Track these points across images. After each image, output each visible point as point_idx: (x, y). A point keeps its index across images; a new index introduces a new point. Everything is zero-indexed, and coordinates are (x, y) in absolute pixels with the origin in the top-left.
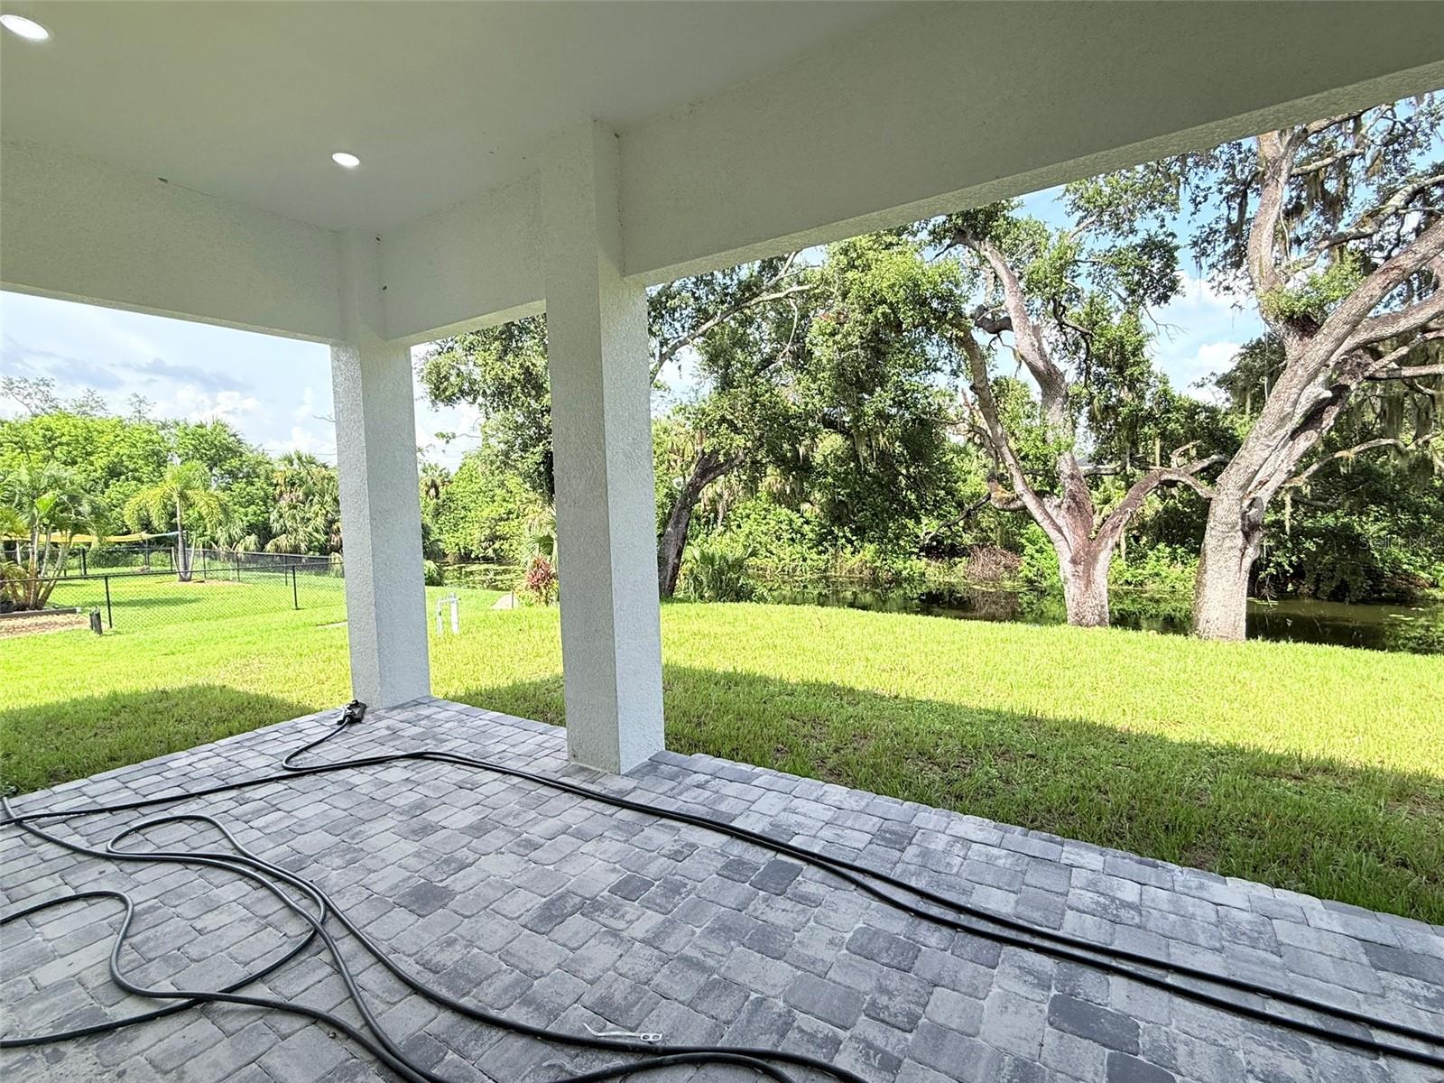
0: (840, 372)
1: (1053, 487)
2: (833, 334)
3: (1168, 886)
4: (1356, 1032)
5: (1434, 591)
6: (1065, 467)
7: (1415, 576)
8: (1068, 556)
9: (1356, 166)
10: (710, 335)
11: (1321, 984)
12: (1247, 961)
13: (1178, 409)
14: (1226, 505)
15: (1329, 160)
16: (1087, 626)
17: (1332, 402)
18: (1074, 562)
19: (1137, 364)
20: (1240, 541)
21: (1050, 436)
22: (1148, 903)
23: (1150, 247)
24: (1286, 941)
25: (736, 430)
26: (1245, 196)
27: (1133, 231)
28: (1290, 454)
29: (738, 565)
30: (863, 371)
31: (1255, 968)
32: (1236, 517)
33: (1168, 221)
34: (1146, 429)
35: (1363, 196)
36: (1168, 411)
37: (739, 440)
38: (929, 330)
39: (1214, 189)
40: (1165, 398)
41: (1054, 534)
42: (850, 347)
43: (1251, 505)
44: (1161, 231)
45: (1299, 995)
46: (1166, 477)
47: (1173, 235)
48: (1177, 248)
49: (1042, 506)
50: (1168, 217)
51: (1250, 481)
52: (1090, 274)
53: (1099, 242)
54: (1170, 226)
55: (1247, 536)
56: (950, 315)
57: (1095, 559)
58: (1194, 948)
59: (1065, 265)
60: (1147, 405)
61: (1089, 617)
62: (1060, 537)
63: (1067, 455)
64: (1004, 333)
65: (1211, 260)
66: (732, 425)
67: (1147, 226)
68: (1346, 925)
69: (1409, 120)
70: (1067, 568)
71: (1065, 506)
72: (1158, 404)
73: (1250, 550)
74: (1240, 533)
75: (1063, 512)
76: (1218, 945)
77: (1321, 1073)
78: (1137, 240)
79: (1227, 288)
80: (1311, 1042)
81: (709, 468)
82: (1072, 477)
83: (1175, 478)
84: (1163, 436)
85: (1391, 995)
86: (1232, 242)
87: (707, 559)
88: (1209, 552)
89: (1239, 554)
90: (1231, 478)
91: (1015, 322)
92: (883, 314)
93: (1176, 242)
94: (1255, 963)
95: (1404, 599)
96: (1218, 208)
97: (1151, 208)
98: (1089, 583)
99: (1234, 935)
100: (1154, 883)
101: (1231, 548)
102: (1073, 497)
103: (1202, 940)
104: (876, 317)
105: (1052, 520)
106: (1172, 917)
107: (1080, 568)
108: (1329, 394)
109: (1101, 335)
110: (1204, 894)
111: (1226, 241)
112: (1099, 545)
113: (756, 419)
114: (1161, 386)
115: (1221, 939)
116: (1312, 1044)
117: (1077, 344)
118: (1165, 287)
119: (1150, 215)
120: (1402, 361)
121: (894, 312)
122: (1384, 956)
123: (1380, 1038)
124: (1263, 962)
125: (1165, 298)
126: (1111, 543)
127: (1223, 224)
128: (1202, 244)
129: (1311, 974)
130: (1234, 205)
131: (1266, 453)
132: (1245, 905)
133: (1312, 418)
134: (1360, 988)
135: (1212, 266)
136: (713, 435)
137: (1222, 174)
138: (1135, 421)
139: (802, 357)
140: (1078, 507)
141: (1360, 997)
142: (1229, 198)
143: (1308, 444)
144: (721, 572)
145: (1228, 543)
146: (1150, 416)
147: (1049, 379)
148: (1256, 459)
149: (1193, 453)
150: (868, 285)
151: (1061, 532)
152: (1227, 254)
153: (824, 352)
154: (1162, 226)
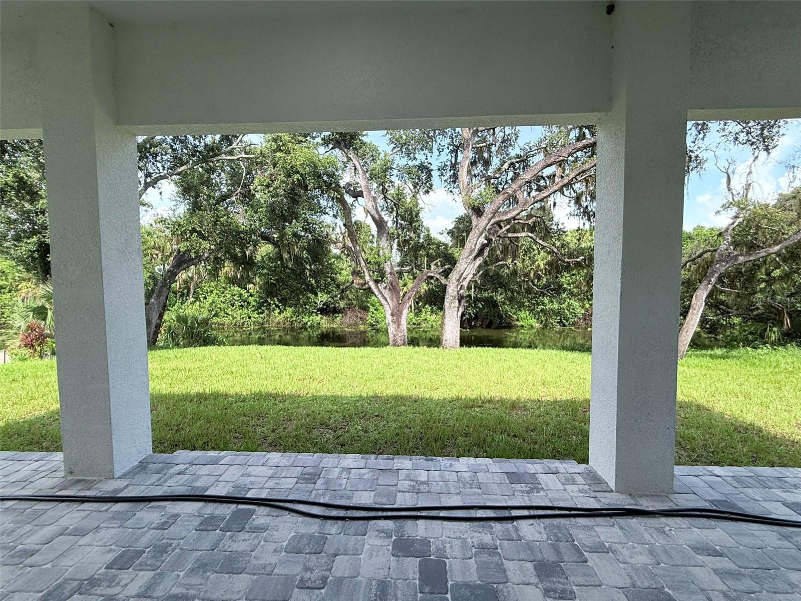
0: (272, 209)
1: (382, 278)
2: (268, 186)
3: (438, 469)
4: (506, 514)
5: (517, 323)
6: (388, 269)
7: (512, 317)
8: (390, 312)
9: (494, 149)
10: (183, 175)
11: (494, 497)
12: (469, 495)
13: (433, 244)
14: (452, 288)
15: (485, 144)
16: (398, 346)
17: (487, 245)
18: (392, 315)
19: (417, 221)
20: (457, 304)
21: (381, 252)
22: (431, 479)
23: (422, 167)
24: (482, 481)
25: (204, 238)
26: (457, 153)
27: (415, 158)
28: (474, 266)
29: (205, 322)
30: (285, 210)
31: (472, 497)
32: (456, 293)
33: (429, 157)
34: (421, 252)
35: (495, 162)
36: (429, 244)
37: (206, 245)
38: (322, 192)
39: (446, 147)
40: (428, 238)
41: (383, 301)
42: (278, 195)
43: (461, 288)
44: (426, 161)
45: (488, 504)
46: (429, 274)
47: (430, 163)
48: (432, 170)
49: (377, 287)
50: (429, 155)
51: (460, 277)
52: (397, 176)
53: (401, 161)
54: (430, 160)
55: (460, 302)
56: (333, 186)
57: (401, 313)
58: (450, 496)
59: (386, 169)
60: (421, 241)
61: (399, 341)
62: (386, 303)
63: (389, 263)
64: (359, 198)
65: (446, 178)
66: (200, 234)
67: (420, 157)
68: (500, 468)
69: (509, 135)
70: (389, 318)
71: (388, 287)
72: (426, 241)
73: (460, 308)
74: (457, 301)
75: (387, 290)
76: (458, 491)
77: (497, 536)
78: (417, 163)
79: (451, 192)
80: (492, 524)
81: (182, 261)
82: (391, 273)
83: (433, 275)
84: (427, 255)
85: (516, 494)
86: (452, 172)
87: (182, 319)
88: (446, 309)
89: (457, 310)
90: (454, 276)
91: (365, 194)
92: (297, 179)
93: (431, 167)
94: (472, 495)
95: (509, 327)
96: (447, 155)
97: (423, 150)
98: (399, 325)
99: (464, 485)
100: (433, 469)
101: (454, 307)
102: (391, 284)
103: (453, 491)
104: (293, 180)
105: (382, 294)
106: (441, 483)
107: (395, 318)
108: (486, 242)
109: (403, 206)
110: (452, 469)
111: (450, 171)
112: (403, 306)
113: (218, 232)
114: (426, 232)
115: (460, 487)
116: (493, 525)
117: (392, 209)
118: (428, 187)
119: (422, 153)
120: (508, 231)
121: (303, 179)
122: (514, 478)
123: (515, 513)
124: (475, 494)
125: (427, 192)
126: (408, 305)
127: (449, 163)
128: (442, 169)
129: (491, 493)
130: (453, 156)
131: (466, 266)
132: (467, 469)
133: (481, 252)
134: (507, 494)
135: (446, 181)
136: (187, 240)
137: (449, 141)
138: (418, 247)
139: (248, 197)
140: (393, 289)
141: (507, 497)
142: (451, 152)
143: (480, 262)
144: (193, 328)
145: (453, 305)
146: (422, 246)
147: (380, 224)
148: (462, 268)
149: (439, 264)
150: (289, 162)
151: (387, 301)
152: (451, 176)
153: (261, 196)
154: (426, 159)
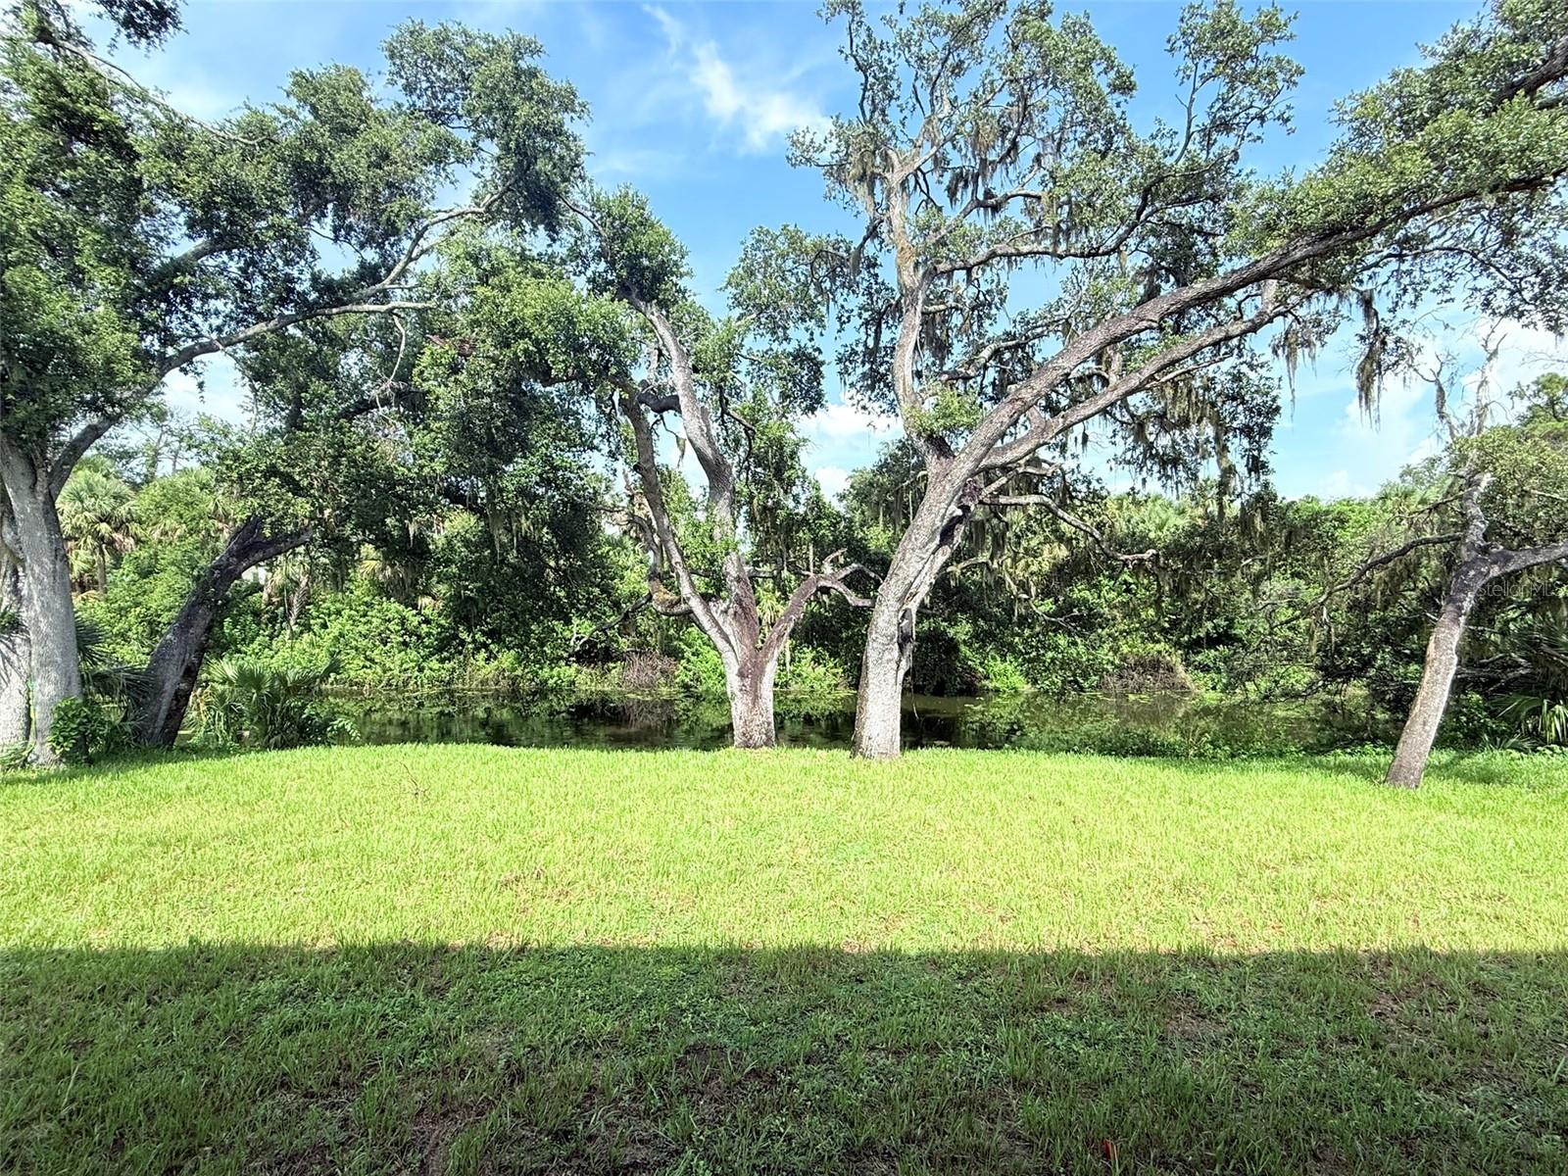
0: (463, 422)
1: (719, 590)
2: (455, 369)
6: (731, 569)
8: (735, 668)
13: (828, 517)
14: (886, 617)
15: (942, 307)
16: (755, 747)
17: (959, 520)
18: (741, 675)
19: (792, 467)
20: (896, 653)
21: (717, 532)
23: (800, 356)
26: (879, 326)
27: (787, 339)
28: (933, 568)
32: (893, 629)
33: (816, 335)
34: (801, 534)
36: (819, 518)
38: (586, 386)
39: (855, 313)
40: (817, 503)
41: (721, 644)
42: (479, 394)
43: (904, 617)
44: (809, 345)
46: (822, 583)
49: (708, 611)
51: (906, 592)
55: (901, 648)
57: (762, 672)
60: (802, 510)
61: (756, 737)
62: (728, 648)
63: (733, 555)
64: (668, 415)
67: (798, 335)
70: (733, 683)
71: (731, 611)
72: (812, 509)
73: (903, 663)
74: (897, 645)
75: (730, 618)
78: (791, 348)
81: (253, 544)
82: (738, 579)
83: (829, 584)
84: (816, 542)
88: (870, 665)
89: (895, 666)
90: (890, 590)
91: (683, 401)
93: (821, 358)
96: (858, 330)
97: (804, 320)
98: (756, 698)
101: (889, 661)
102: (739, 602)
104: (515, 354)
105: (720, 628)
107: (748, 681)
108: (959, 512)
109: (763, 433)
111: (863, 363)
112: (766, 656)
114: (814, 492)
117: (737, 441)
118: (811, 398)
119: (802, 326)
120: (1003, 491)
121: (539, 351)
125: (812, 409)
126: (777, 653)
127: (860, 348)
128: (845, 359)
130: (871, 332)
131: (920, 566)
133: (946, 534)
135: (852, 385)
137: (863, 300)
138: (793, 524)
140: (744, 613)
142: (866, 323)
143: (944, 558)
144: (274, 697)
145: (887, 656)
146: (804, 521)
147: (715, 470)
148: (912, 571)
149: (842, 560)
150: (505, 309)
151: (729, 642)
152: (864, 374)
154: (811, 340)
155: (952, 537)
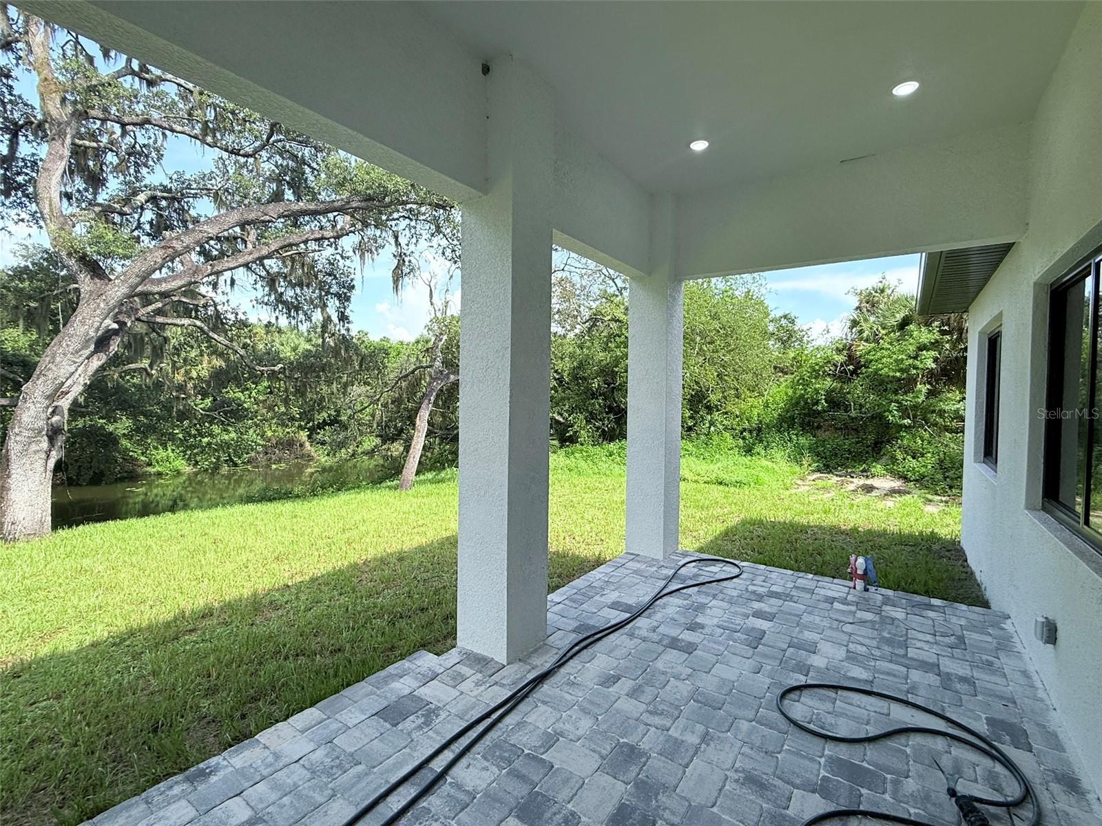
3: (258, 778)
4: (426, 777)
11: (391, 761)
12: (353, 786)
14: (32, 412)
17: (116, 332)
20: (45, 445)
22: (260, 806)
24: (352, 750)
28: (86, 371)
31: (360, 786)
32: (41, 423)
43: (53, 413)
45: (394, 779)
51: (56, 390)
55: (52, 440)
58: (322, 810)
68: (363, 712)
73: (54, 453)
74: (46, 438)
76: (330, 792)
77: (445, 817)
80: (423, 804)
85: (414, 736)
89: (44, 456)
90: (38, 388)
94: (358, 782)
99: (329, 775)
100: (247, 784)
101: (36, 452)
103: (319, 799)
106: (286, 800)
108: (115, 326)
110: (285, 760)
115: (326, 784)
116: (424, 804)
122: (393, 714)
123: (438, 765)
124: (359, 777)
129: (381, 759)
132: (311, 746)
133: (102, 343)
134: (404, 745)
141: (407, 750)
143: (100, 363)
145: (34, 447)
155: (108, 345)
